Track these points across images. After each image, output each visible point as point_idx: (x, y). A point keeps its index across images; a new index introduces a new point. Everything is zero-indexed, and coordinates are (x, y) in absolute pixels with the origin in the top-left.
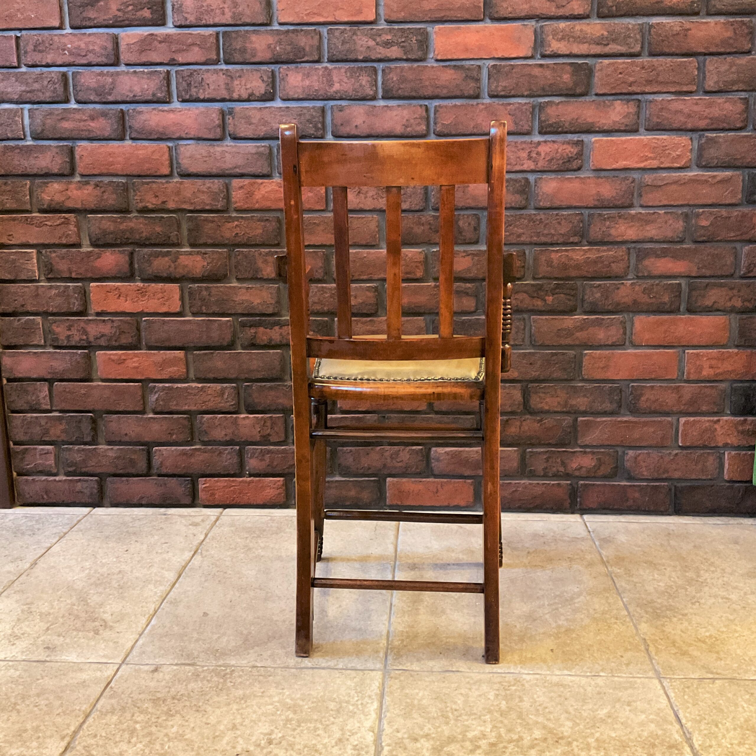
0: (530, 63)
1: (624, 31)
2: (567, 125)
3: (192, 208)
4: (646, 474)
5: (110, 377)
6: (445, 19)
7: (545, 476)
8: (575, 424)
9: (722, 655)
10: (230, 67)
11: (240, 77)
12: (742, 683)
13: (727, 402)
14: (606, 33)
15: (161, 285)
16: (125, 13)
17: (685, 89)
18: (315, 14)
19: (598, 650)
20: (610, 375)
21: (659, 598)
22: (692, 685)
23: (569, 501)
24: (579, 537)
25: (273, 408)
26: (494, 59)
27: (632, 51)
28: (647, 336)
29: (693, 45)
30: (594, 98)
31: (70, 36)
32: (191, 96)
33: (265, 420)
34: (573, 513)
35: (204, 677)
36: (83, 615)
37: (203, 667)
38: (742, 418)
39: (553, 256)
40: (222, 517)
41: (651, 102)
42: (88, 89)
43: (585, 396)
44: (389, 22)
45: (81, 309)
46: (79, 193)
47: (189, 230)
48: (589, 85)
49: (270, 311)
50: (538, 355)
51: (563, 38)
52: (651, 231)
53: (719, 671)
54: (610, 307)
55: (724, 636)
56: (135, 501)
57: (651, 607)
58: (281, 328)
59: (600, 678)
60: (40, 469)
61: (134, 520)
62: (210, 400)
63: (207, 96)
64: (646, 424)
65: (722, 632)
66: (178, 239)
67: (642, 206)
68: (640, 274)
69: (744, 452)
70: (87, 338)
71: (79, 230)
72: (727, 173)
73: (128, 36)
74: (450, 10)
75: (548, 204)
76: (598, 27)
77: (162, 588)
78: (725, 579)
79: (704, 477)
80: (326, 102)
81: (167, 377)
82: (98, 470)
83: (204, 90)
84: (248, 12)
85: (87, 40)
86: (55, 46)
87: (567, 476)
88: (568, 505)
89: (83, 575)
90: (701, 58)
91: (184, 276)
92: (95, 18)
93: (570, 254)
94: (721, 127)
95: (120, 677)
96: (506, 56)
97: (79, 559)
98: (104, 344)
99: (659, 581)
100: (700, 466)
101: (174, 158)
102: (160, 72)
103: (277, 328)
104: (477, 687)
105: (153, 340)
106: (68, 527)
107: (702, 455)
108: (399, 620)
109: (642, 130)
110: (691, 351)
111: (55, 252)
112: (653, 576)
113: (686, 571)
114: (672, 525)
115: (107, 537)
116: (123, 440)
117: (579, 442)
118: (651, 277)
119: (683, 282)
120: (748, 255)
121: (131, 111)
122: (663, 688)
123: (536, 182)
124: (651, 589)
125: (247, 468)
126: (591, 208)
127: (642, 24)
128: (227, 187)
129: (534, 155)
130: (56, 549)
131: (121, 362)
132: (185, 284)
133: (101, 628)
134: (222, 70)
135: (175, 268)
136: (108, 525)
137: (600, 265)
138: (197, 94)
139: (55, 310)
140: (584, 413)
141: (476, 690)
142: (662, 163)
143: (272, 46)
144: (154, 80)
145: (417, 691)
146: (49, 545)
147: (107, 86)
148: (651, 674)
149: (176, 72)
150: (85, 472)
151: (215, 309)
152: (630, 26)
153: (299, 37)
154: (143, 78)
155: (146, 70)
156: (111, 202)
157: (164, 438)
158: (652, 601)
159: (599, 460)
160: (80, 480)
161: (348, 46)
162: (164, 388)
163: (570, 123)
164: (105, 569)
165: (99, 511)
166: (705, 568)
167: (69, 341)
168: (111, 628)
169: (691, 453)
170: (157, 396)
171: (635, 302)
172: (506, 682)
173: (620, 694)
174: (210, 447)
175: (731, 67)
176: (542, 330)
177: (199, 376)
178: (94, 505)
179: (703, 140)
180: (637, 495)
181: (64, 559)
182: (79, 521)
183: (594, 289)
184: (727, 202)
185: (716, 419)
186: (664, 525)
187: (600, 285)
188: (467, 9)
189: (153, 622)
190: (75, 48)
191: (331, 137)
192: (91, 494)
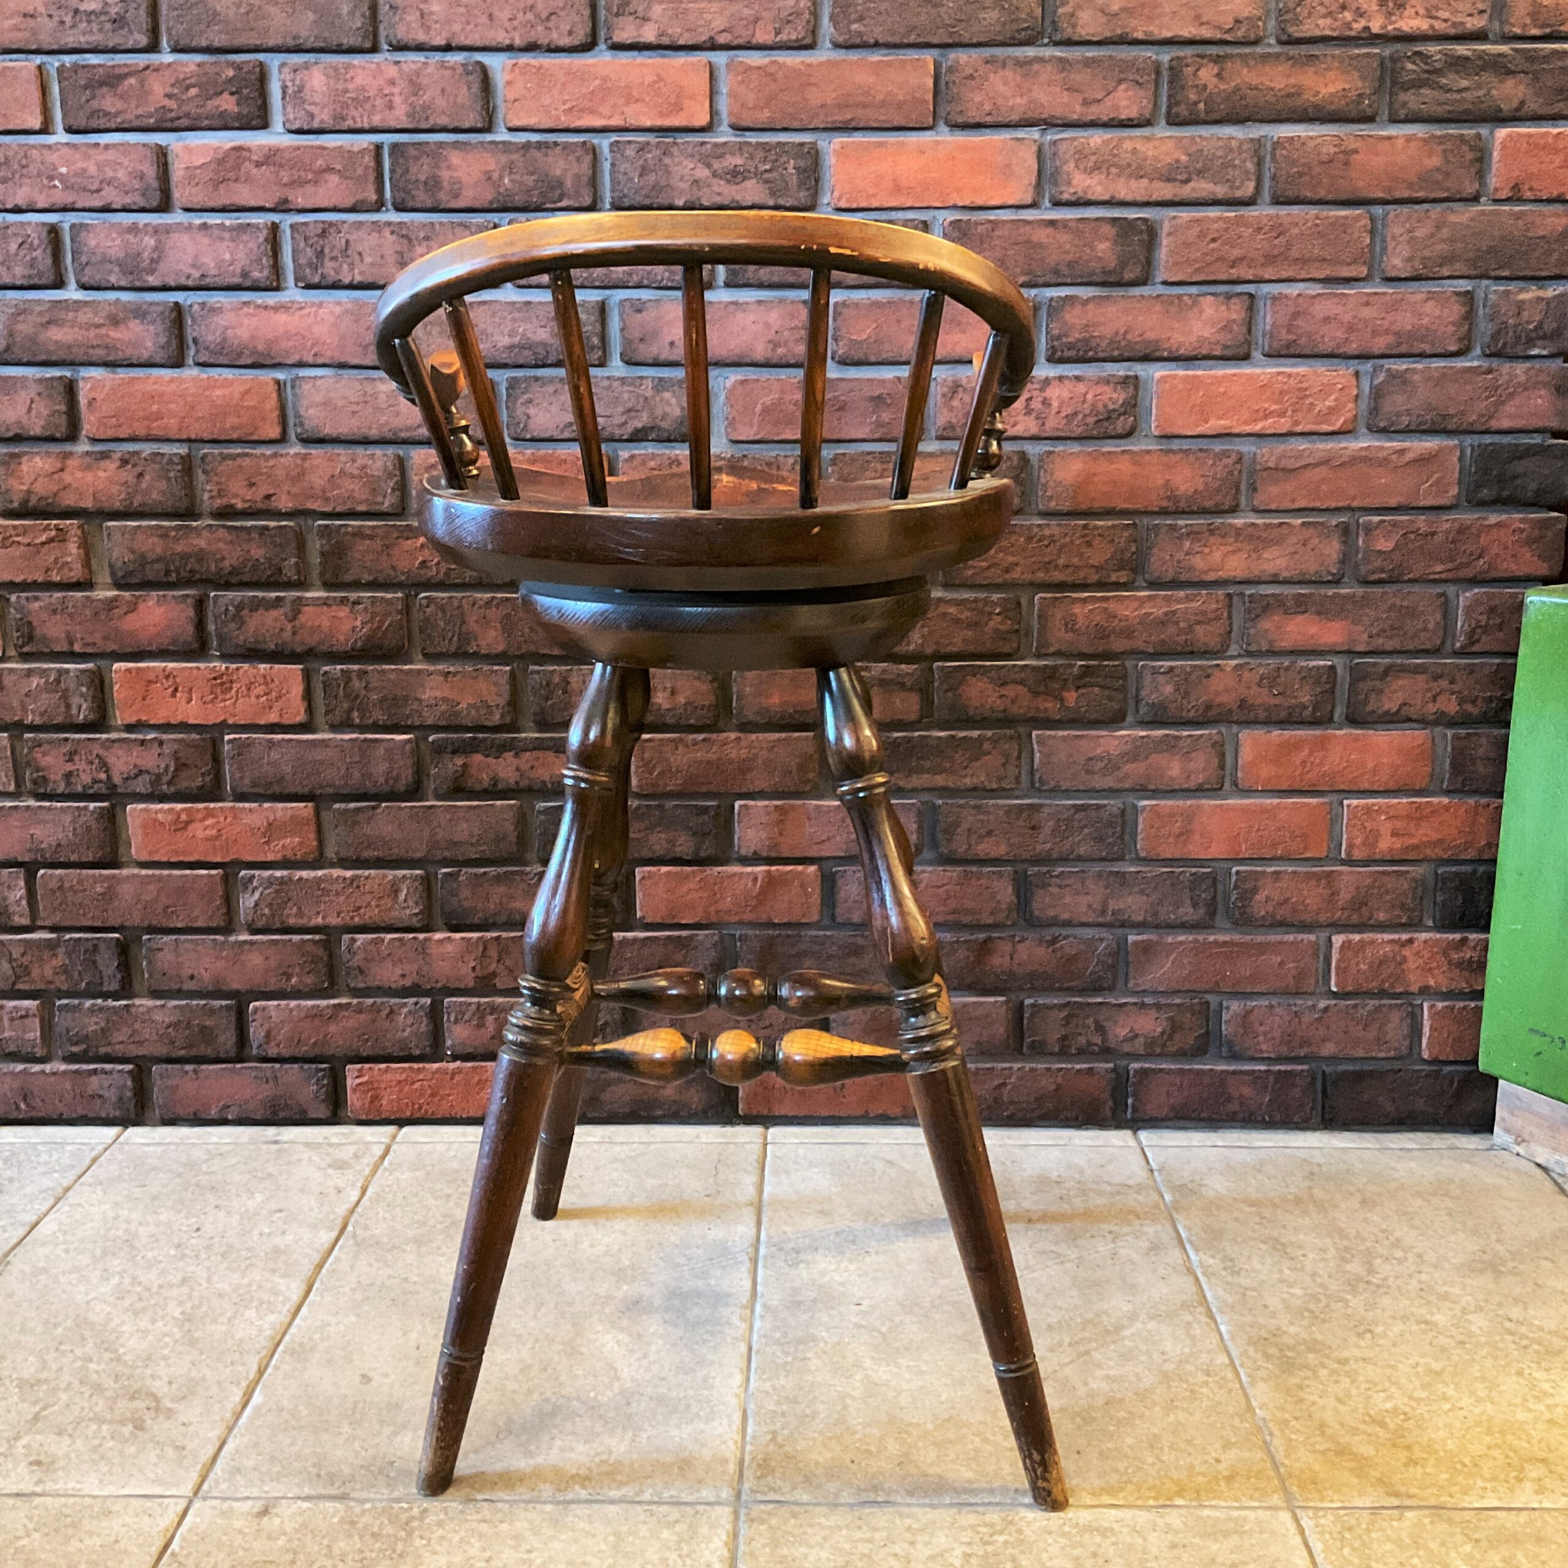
0: (1030, 218)
1: (1220, 153)
2: (1104, 345)
3: (327, 509)
4: (1267, 1049)
5: (156, 858)
6: (853, 124)
7: (1063, 1053)
8: (1120, 949)
9: (1417, 1453)
10: (406, 217)
11: (427, 238)
12: (1457, 1516)
13: (1428, 903)
14: (1184, 158)
15: (262, 666)
16: (181, 103)
17: (1345, 272)
18: (582, 110)
19: (1171, 1447)
20: (1195, 850)
21: (1292, 1323)
22: (1359, 1524)
23: (1110, 1103)
24: (1131, 1182)
25: (503, 918)
26: (955, 207)
27: (1238, 194)
28: (1267, 771)
29: (1361, 184)
30: (1160, 290)
31: (65, 150)
32: (323, 276)
33: (486, 944)
34: (1119, 1127)
35: (366, 1527)
36: (110, 1383)
37: (363, 1501)
38: (1458, 936)
39: (1077, 609)
40: (394, 1147)
41: (1275, 299)
42: (105, 260)
43: (1142, 892)
44: (738, 128)
45: (92, 717)
46: (89, 477)
47: (322, 554)
48: (1149, 263)
49: (496, 719)
50: (1047, 810)
51: (1096, 168)
52: (1275, 561)
53: (1413, 1491)
54: (1192, 714)
55: (1422, 1409)
56: (214, 1113)
57: (1276, 1345)
58: (517, 755)
59: (1175, 1511)
60: (12, 1048)
61: (211, 1156)
62: (368, 905)
63: (358, 278)
64: (1262, 948)
65: (1418, 1401)
66: (299, 573)
67: (1256, 511)
68: (1253, 648)
69: (1462, 1004)
70: (109, 778)
71: (87, 554)
72: (1428, 444)
73: (188, 149)
74: (865, 106)
75: (1066, 506)
76: (1170, 145)
77: (273, 1318)
78: (1424, 1277)
79: (1383, 1055)
80: (608, 292)
81: (279, 857)
82: (134, 1051)
83: (352, 266)
84: (441, 102)
85: (102, 158)
86: (33, 170)
87: (1106, 1052)
88: (1108, 1113)
89: (106, 1289)
90: (1378, 210)
91: (311, 649)
92: (118, 113)
93: (1112, 606)
94: (1416, 351)
95: (190, 1530)
96: (980, 202)
97: (98, 1252)
98: (143, 791)
99: (1291, 1285)
100: (1372, 1034)
101: (290, 405)
102: (257, 227)
103: (509, 755)
104: (926, 1538)
105: (247, 781)
106: (71, 1176)
107: (1377, 1009)
108: (768, 1386)
109: (1257, 355)
110: (1355, 802)
111: (36, 599)
112: (1281, 1271)
113: (1345, 1261)
114: (1316, 1153)
115: (154, 1198)
116: (185, 987)
117: (1131, 984)
118: (1272, 653)
119: (1338, 661)
120: (1469, 610)
121: (196, 307)
122: (1302, 1531)
123: (1041, 460)
124: (1274, 1302)
125: (449, 1043)
126: (1153, 513)
127: (1258, 142)
128: (401, 464)
129: (1036, 405)
130: (46, 1228)
131: (181, 826)
132: (315, 665)
133: (148, 1417)
134: (390, 223)
135: (294, 633)
136: (154, 1169)
137: (1172, 630)
138: (337, 271)
139: (38, 721)
140: (1141, 926)
141: (926, 1544)
142: (1297, 423)
143: (495, 176)
144: (246, 243)
145: (804, 1550)
146: (34, 1218)
147: (146, 255)
148: (1276, 1500)
149: (292, 226)
150: (107, 1055)
151: (380, 716)
152: (1234, 144)
153: (550, 160)
154: (222, 239)
155: (228, 223)
156: (155, 495)
157: (273, 985)
158: (1277, 1332)
159: (1171, 1019)
160: (95, 1071)
161: (652, 178)
162: (270, 882)
163: (1111, 342)
164: (152, 1275)
165: (137, 1135)
166: (1385, 1252)
167: (68, 784)
168: (170, 1413)
169: (1355, 1006)
170: (257, 895)
171: (1243, 704)
172: (986, 1525)
173: (1215, 1547)
174: (370, 1001)
175: (1438, 227)
176: (1054, 759)
177: (344, 854)
178: (125, 1122)
179: (1381, 377)
180: (1247, 1091)
181: (67, 1251)
182: (94, 1160)
183: (1161, 679)
184: (1427, 503)
185: (1405, 937)
186: (1302, 1154)
187: (1171, 669)
188: (900, 105)
189: (257, 1398)
190: (76, 175)
191: (620, 363)
192: (121, 1098)
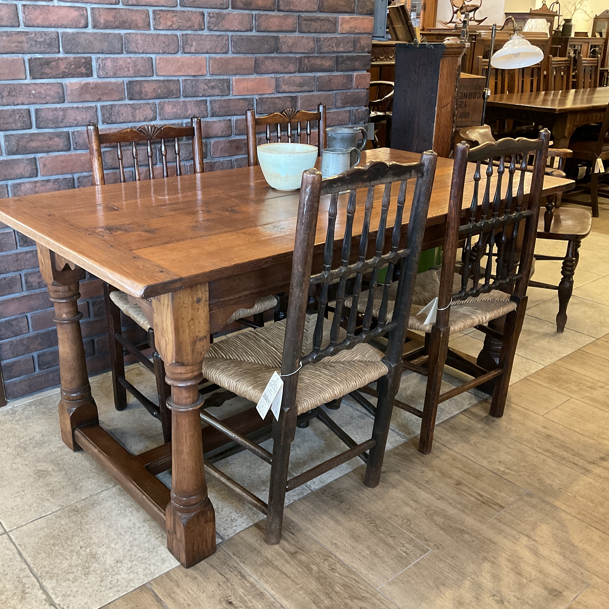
1: (308, 79)
6: (239, 73)
10: (132, 102)
11: (139, 108)
14: (302, 81)
16: (69, 70)
18: (177, 70)
26: (259, 94)
27: (312, 90)
31: (34, 85)
32: (112, 120)
42: (47, 120)
48: (296, 107)
51: (286, 84)
73: (70, 83)
74: (241, 69)
76: (299, 78)
83: (120, 117)
84: (142, 69)
85: (46, 88)
86: (23, 92)
92: (50, 73)
96: (264, 93)
121: (76, 133)
127: (314, 77)
134: (129, 104)
138: (115, 119)
143: (156, 90)
147: (60, 117)
149: (102, 107)
152: (310, 77)
153: (170, 85)
188: (248, 69)
190: (38, 93)
